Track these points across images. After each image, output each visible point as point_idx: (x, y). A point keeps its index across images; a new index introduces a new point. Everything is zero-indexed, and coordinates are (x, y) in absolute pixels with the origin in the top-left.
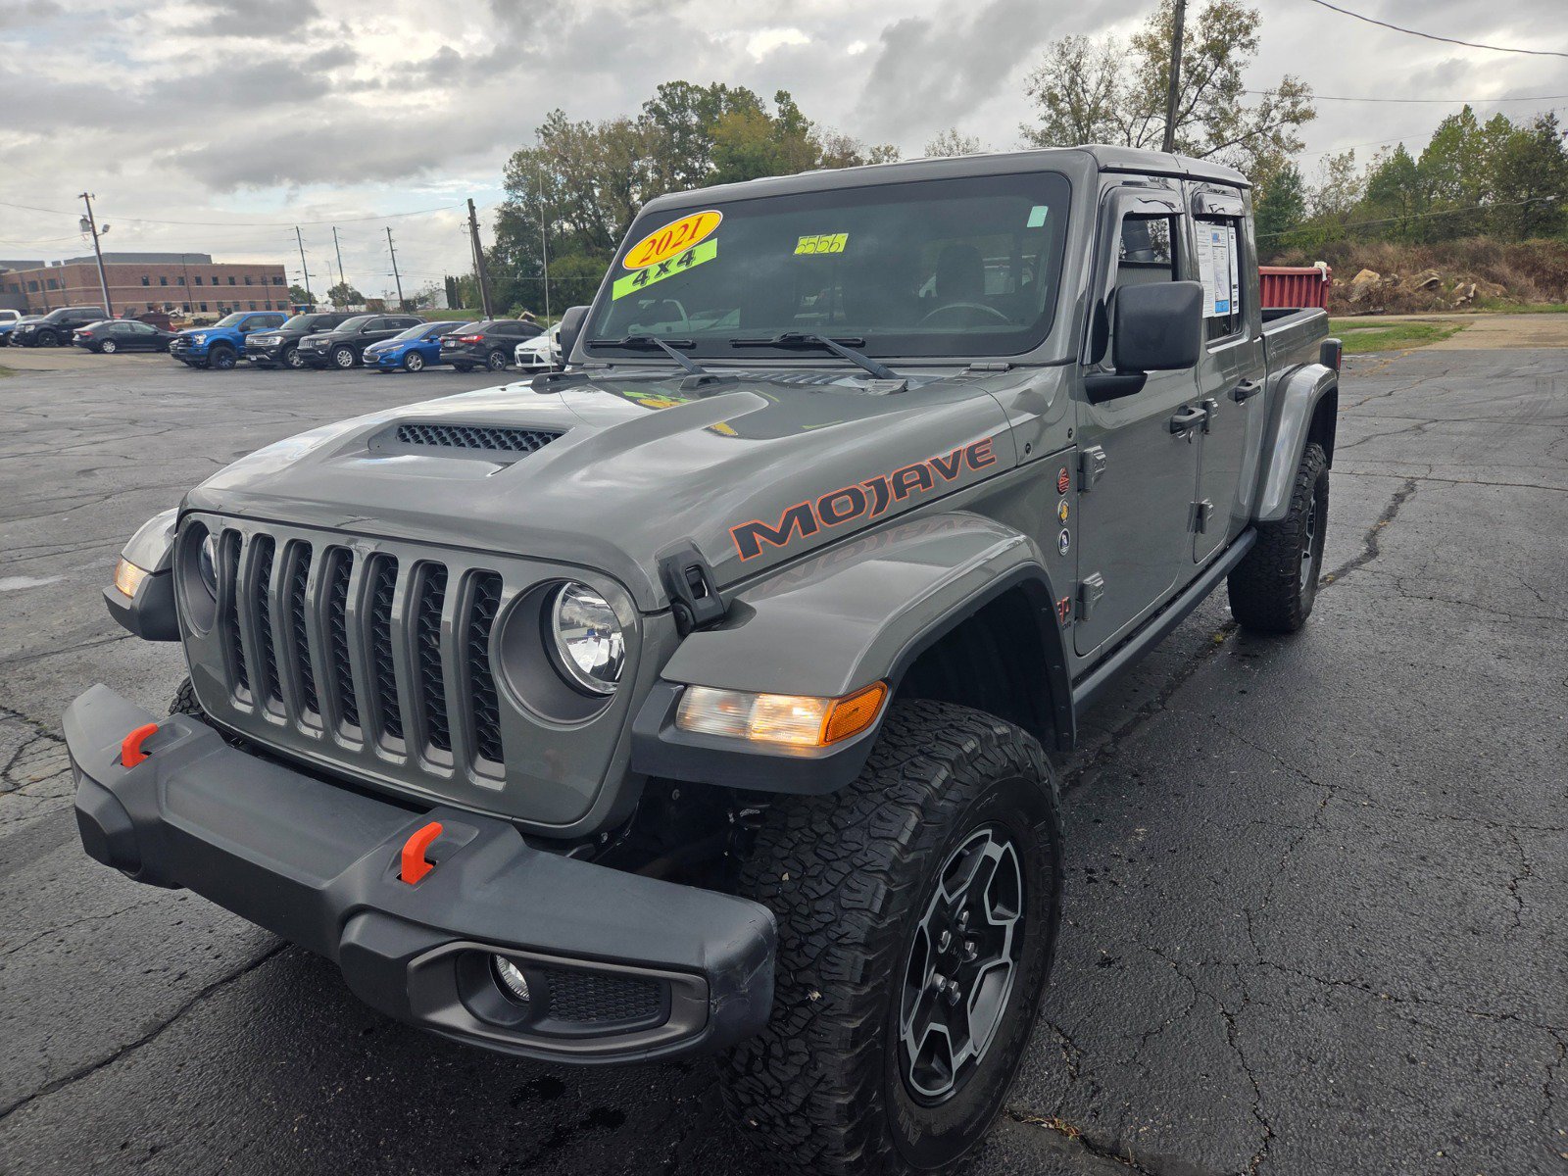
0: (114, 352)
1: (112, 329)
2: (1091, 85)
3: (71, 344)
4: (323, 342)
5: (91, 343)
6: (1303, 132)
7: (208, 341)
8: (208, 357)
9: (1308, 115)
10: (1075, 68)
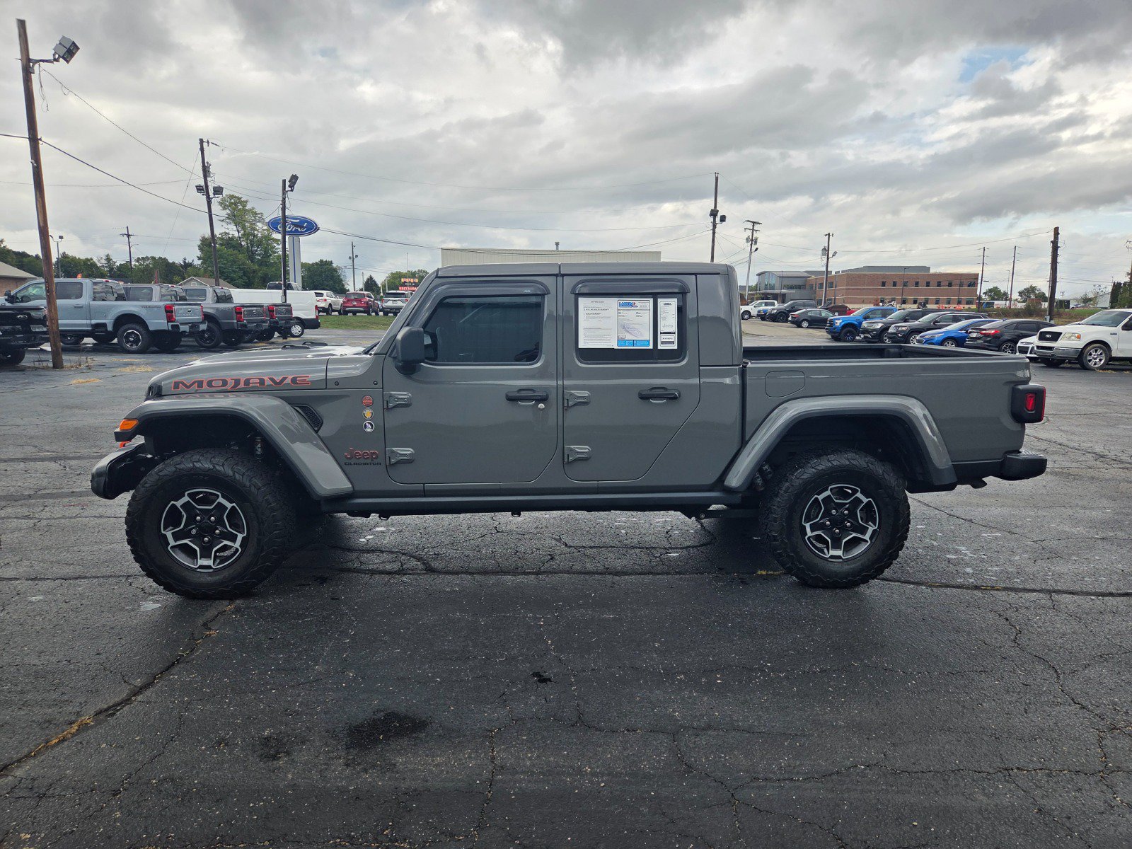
0: (807, 328)
1: (809, 314)
3: (787, 321)
4: (904, 329)
5: (796, 321)
7: (843, 324)
8: (840, 333)
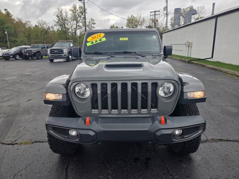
2: (64, 15)
6: (95, 26)
9: (95, 24)
10: (61, 12)
